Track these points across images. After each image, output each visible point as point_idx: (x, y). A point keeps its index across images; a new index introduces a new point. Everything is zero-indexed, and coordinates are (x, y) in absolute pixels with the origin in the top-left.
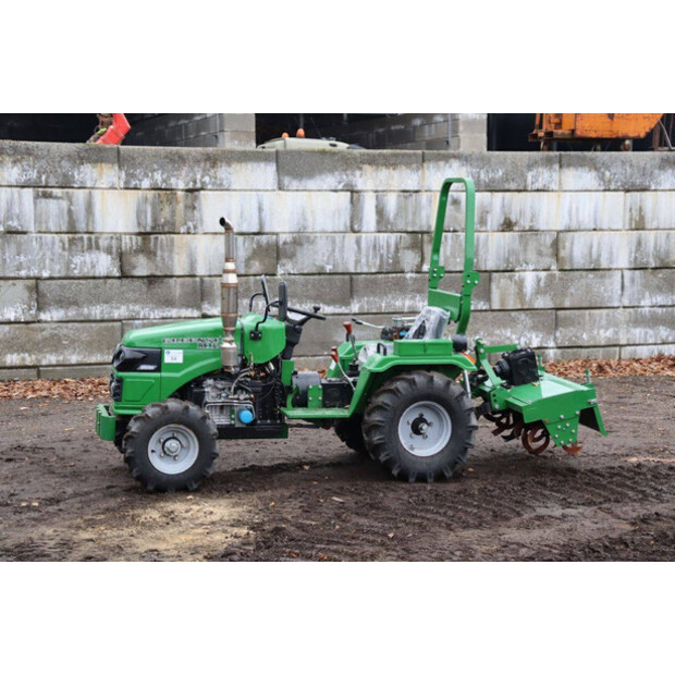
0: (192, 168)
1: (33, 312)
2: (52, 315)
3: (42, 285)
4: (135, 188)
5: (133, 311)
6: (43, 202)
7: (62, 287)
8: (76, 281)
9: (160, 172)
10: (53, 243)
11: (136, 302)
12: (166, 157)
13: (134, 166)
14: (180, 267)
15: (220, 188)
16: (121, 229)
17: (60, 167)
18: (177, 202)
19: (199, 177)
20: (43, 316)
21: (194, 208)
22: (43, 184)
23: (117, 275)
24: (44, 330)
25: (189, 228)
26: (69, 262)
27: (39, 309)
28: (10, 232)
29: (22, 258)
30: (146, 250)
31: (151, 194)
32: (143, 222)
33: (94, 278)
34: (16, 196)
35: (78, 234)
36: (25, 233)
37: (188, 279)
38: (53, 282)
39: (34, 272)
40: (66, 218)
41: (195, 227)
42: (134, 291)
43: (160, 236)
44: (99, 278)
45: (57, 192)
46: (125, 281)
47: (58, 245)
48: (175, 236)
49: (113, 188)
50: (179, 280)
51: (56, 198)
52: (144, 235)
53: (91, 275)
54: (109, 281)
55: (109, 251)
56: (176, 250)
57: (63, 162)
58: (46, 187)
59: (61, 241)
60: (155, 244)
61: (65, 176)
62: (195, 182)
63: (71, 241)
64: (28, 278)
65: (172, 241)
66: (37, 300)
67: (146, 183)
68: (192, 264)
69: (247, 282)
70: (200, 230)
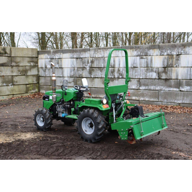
0: (178, 49)
1: (138, 87)
2: (142, 88)
3: (140, 80)
4: (163, 55)
5: (161, 88)
6: (141, 59)
7: (145, 81)
8: (148, 80)
9: (169, 50)
10: (143, 70)
11: (162, 85)
12: (171, 46)
13: (163, 49)
14: (174, 77)
15: (186, 54)
16: (159, 66)
17: (145, 51)
18: (174, 58)
19: (180, 51)
20: (141, 88)
21: (178, 60)
22: (141, 55)
23: (157, 78)
24: (140, 91)
25: (176, 66)
26: (146, 75)
27: (140, 86)
28: (135, 67)
29: (136, 74)
30: (165, 72)
31: (167, 57)
32: (164, 64)
33: (152, 79)
34: (136, 58)
35: (149, 68)
36: (137, 67)
37: (176, 80)
38: (143, 80)
39: (139, 77)
40: (146, 64)
41: (178, 65)
42: (162, 83)
43: (169, 68)
44: (153, 79)
45: (144, 57)
46: (159, 80)
47: (144, 70)
48: (173, 68)
49: (157, 55)
50: (173, 80)
51: (144, 59)
52: (165, 68)
53: (151, 78)
54: (156, 80)
55: (156, 72)
56: (173, 72)
57: (146, 50)
58: (142, 56)
59: (145, 69)
60: (167, 70)
61: (146, 53)
62: (179, 53)
63: (147, 69)
64: (138, 78)
65: (172, 69)
66: (139, 84)
67: (165, 54)
68: (177, 76)
70: (180, 66)
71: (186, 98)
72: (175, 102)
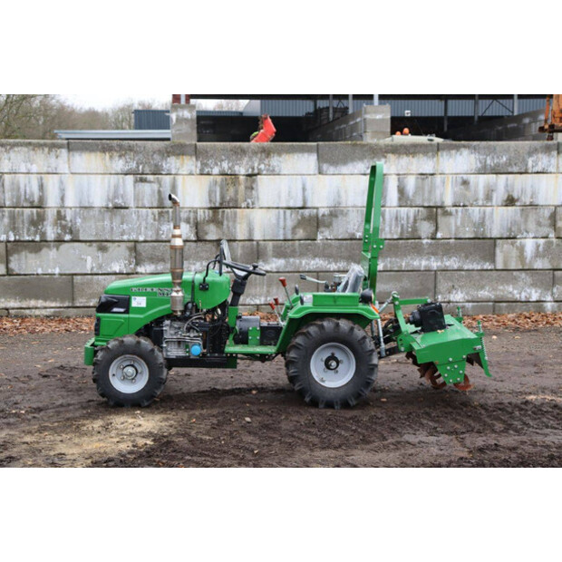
0: (251, 158)
1: (132, 266)
2: (146, 268)
3: (138, 245)
4: (208, 174)
6: (141, 185)
7: (154, 248)
8: (164, 244)
9: (226, 162)
10: (147, 216)
12: (231, 150)
13: (207, 157)
14: (241, 234)
15: (272, 173)
16: (197, 205)
17: (153, 159)
18: (239, 184)
19: (256, 165)
20: (140, 269)
21: (252, 188)
22: (140, 172)
23: (194, 239)
25: (248, 204)
26: (158, 230)
27: (137, 264)
28: (117, 207)
29: (125, 226)
30: (215, 220)
31: (219, 178)
32: (214, 200)
34: (121, 180)
35: (167, 206)
36: (127, 208)
37: (247, 242)
38: (147, 244)
39: (133, 237)
40: (157, 197)
41: (253, 203)
42: (207, 251)
43: (226, 210)
45: (150, 177)
46: (200, 244)
47: (151, 216)
48: (238, 210)
49: (191, 174)
50: (241, 243)
51: (150, 182)
52: (214, 209)
54: (188, 244)
55: (188, 221)
56: (238, 220)
57: (155, 156)
58: (143, 174)
59: (153, 214)
60: (223, 216)
61: (156, 166)
62: (253, 169)
63: (160, 214)
64: (129, 241)
65: (235, 214)
66: (135, 257)
67: (216, 170)
68: (251, 231)
69: (293, 245)
70: (257, 205)
71: (275, 291)
72: (247, 303)
